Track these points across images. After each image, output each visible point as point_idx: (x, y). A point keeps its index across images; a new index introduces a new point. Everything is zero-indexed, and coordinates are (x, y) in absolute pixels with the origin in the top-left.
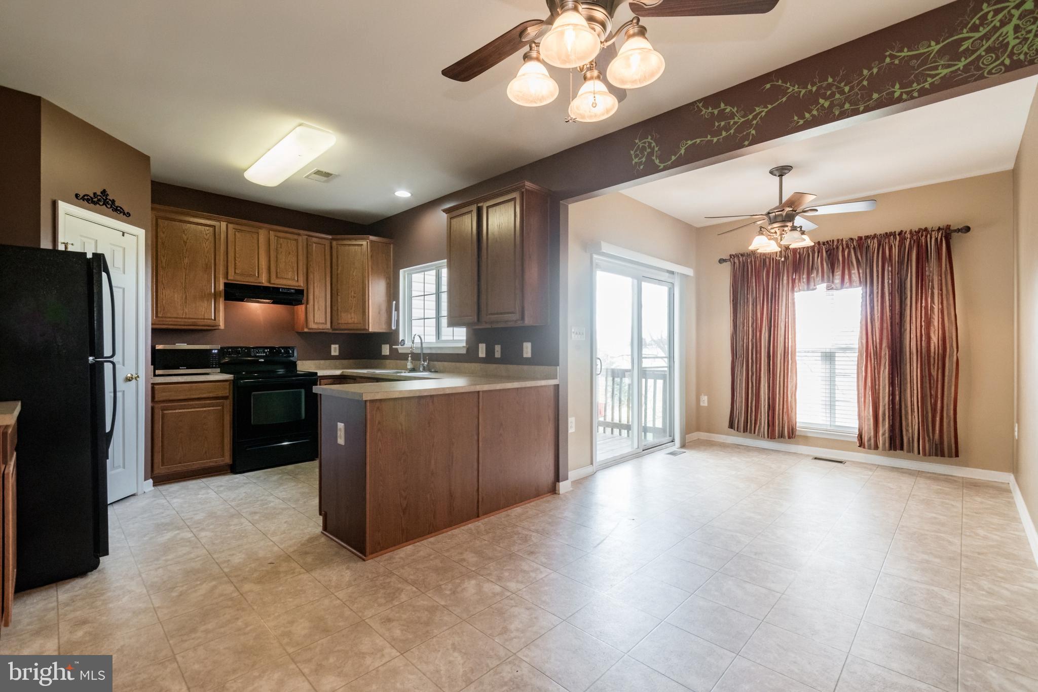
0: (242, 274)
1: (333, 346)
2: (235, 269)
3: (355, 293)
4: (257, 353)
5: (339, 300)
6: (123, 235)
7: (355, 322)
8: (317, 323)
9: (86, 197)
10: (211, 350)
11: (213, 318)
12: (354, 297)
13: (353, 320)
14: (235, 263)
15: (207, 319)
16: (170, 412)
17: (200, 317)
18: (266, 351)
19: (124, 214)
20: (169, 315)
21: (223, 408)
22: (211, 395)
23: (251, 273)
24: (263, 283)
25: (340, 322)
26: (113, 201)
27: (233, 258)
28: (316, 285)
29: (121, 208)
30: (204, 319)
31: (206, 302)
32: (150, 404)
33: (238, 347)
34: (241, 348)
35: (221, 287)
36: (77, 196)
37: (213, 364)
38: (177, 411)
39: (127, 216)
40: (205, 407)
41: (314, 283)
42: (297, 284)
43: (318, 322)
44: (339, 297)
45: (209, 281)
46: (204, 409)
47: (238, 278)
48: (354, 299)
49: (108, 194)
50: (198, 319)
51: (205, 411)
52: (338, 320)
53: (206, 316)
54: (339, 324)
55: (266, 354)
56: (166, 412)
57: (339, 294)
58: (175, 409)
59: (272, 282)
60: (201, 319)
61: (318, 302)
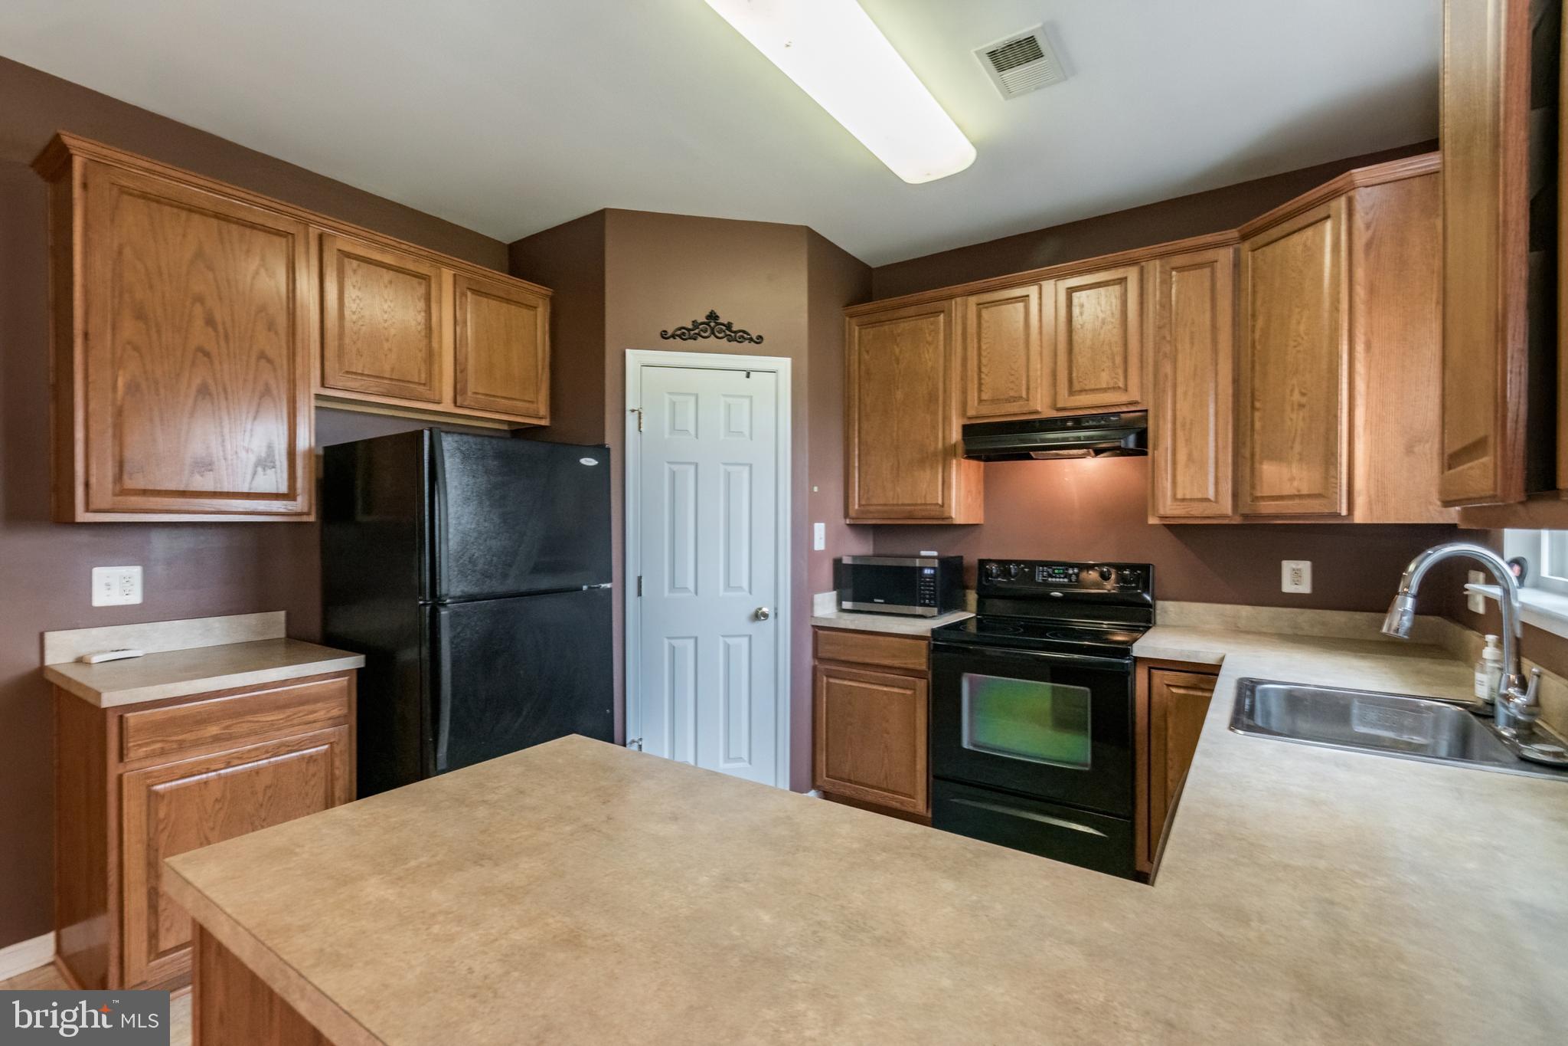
0: (994, 401)
1: (1287, 566)
2: (980, 390)
3: (1303, 394)
4: (1050, 576)
5: (1258, 425)
6: (748, 376)
7: (1305, 491)
8: (1183, 500)
9: (679, 332)
10: (921, 569)
11: (940, 502)
12: (1301, 406)
13: (1295, 484)
14: (980, 379)
15: (929, 504)
16: (837, 681)
17: (919, 502)
18: (1071, 572)
19: (751, 340)
20: (874, 501)
21: (915, 693)
22: (896, 663)
23: (1012, 393)
24: (1037, 412)
25: (1259, 494)
26: (729, 326)
27: (976, 369)
28: (1180, 391)
29: (744, 332)
30: (925, 504)
31: (928, 472)
32: (808, 660)
33: (1011, 562)
34: (1018, 563)
35: (956, 435)
36: (664, 335)
37: (925, 599)
38: (846, 683)
39: (757, 343)
40: (886, 686)
41: (1175, 387)
42: (1123, 398)
43: (1188, 497)
44: (1257, 414)
45: (934, 427)
46: (885, 689)
47: (985, 410)
48: (1301, 414)
49: (717, 316)
50: (916, 505)
51: (886, 693)
52: (1253, 487)
53: (928, 499)
54: (1255, 499)
55: (1070, 581)
56: (832, 680)
57: (1257, 405)
58: (845, 679)
59: (1060, 405)
60: (921, 504)
61: (1188, 441)
